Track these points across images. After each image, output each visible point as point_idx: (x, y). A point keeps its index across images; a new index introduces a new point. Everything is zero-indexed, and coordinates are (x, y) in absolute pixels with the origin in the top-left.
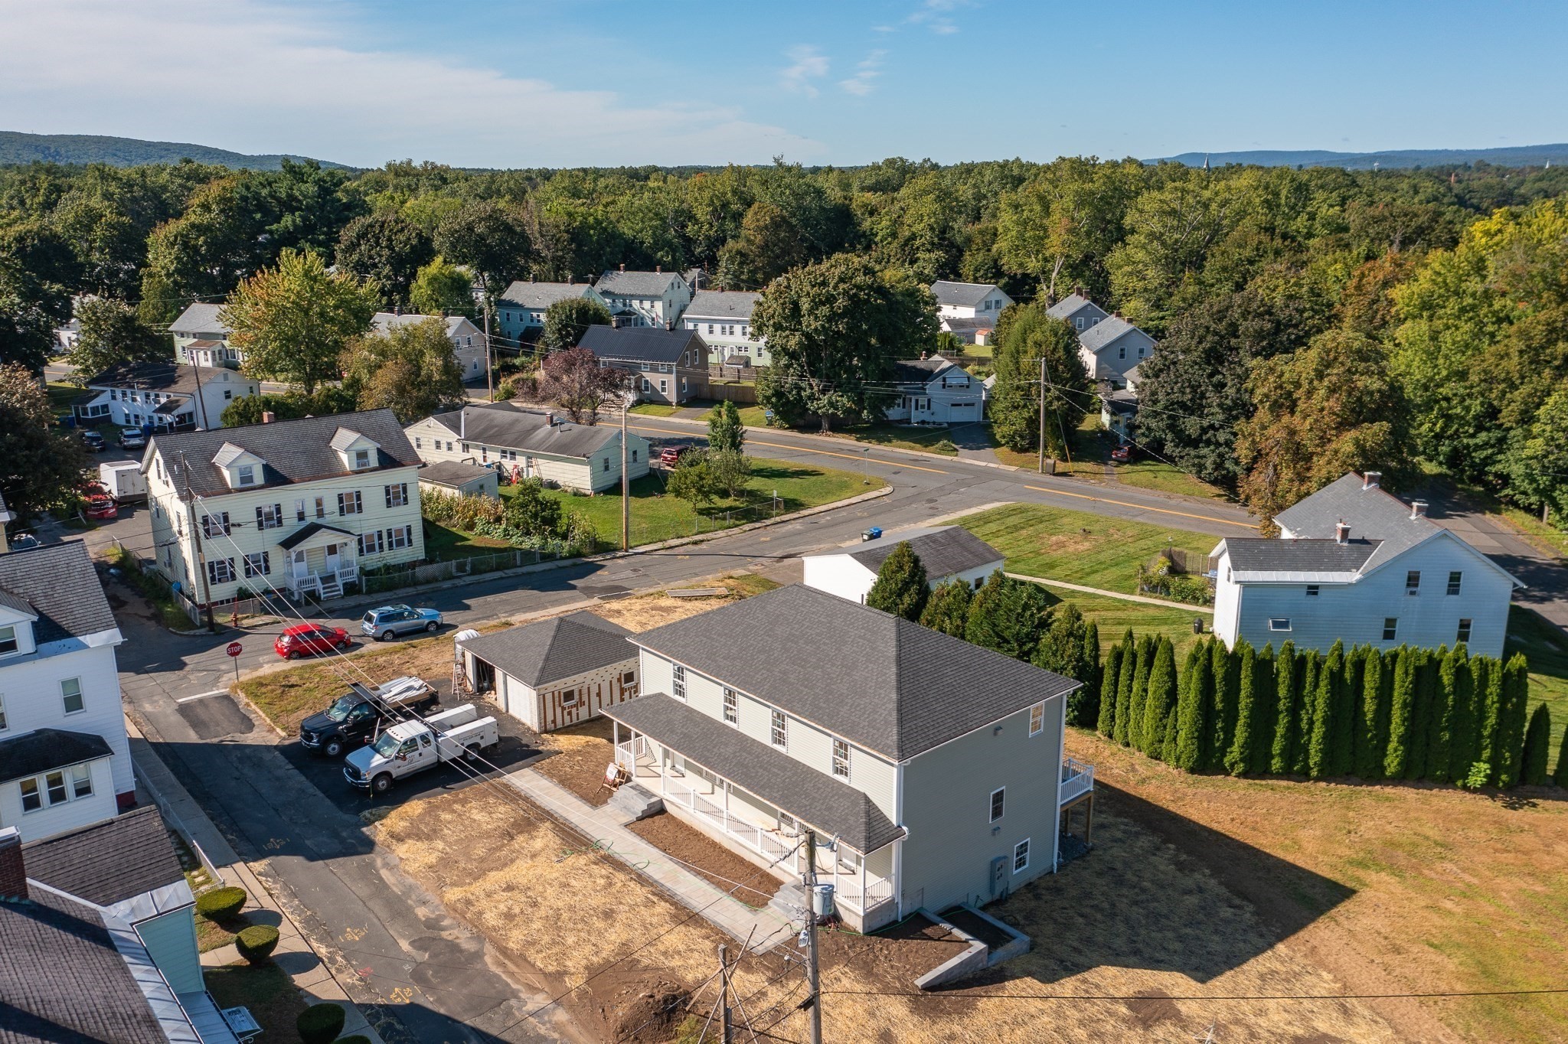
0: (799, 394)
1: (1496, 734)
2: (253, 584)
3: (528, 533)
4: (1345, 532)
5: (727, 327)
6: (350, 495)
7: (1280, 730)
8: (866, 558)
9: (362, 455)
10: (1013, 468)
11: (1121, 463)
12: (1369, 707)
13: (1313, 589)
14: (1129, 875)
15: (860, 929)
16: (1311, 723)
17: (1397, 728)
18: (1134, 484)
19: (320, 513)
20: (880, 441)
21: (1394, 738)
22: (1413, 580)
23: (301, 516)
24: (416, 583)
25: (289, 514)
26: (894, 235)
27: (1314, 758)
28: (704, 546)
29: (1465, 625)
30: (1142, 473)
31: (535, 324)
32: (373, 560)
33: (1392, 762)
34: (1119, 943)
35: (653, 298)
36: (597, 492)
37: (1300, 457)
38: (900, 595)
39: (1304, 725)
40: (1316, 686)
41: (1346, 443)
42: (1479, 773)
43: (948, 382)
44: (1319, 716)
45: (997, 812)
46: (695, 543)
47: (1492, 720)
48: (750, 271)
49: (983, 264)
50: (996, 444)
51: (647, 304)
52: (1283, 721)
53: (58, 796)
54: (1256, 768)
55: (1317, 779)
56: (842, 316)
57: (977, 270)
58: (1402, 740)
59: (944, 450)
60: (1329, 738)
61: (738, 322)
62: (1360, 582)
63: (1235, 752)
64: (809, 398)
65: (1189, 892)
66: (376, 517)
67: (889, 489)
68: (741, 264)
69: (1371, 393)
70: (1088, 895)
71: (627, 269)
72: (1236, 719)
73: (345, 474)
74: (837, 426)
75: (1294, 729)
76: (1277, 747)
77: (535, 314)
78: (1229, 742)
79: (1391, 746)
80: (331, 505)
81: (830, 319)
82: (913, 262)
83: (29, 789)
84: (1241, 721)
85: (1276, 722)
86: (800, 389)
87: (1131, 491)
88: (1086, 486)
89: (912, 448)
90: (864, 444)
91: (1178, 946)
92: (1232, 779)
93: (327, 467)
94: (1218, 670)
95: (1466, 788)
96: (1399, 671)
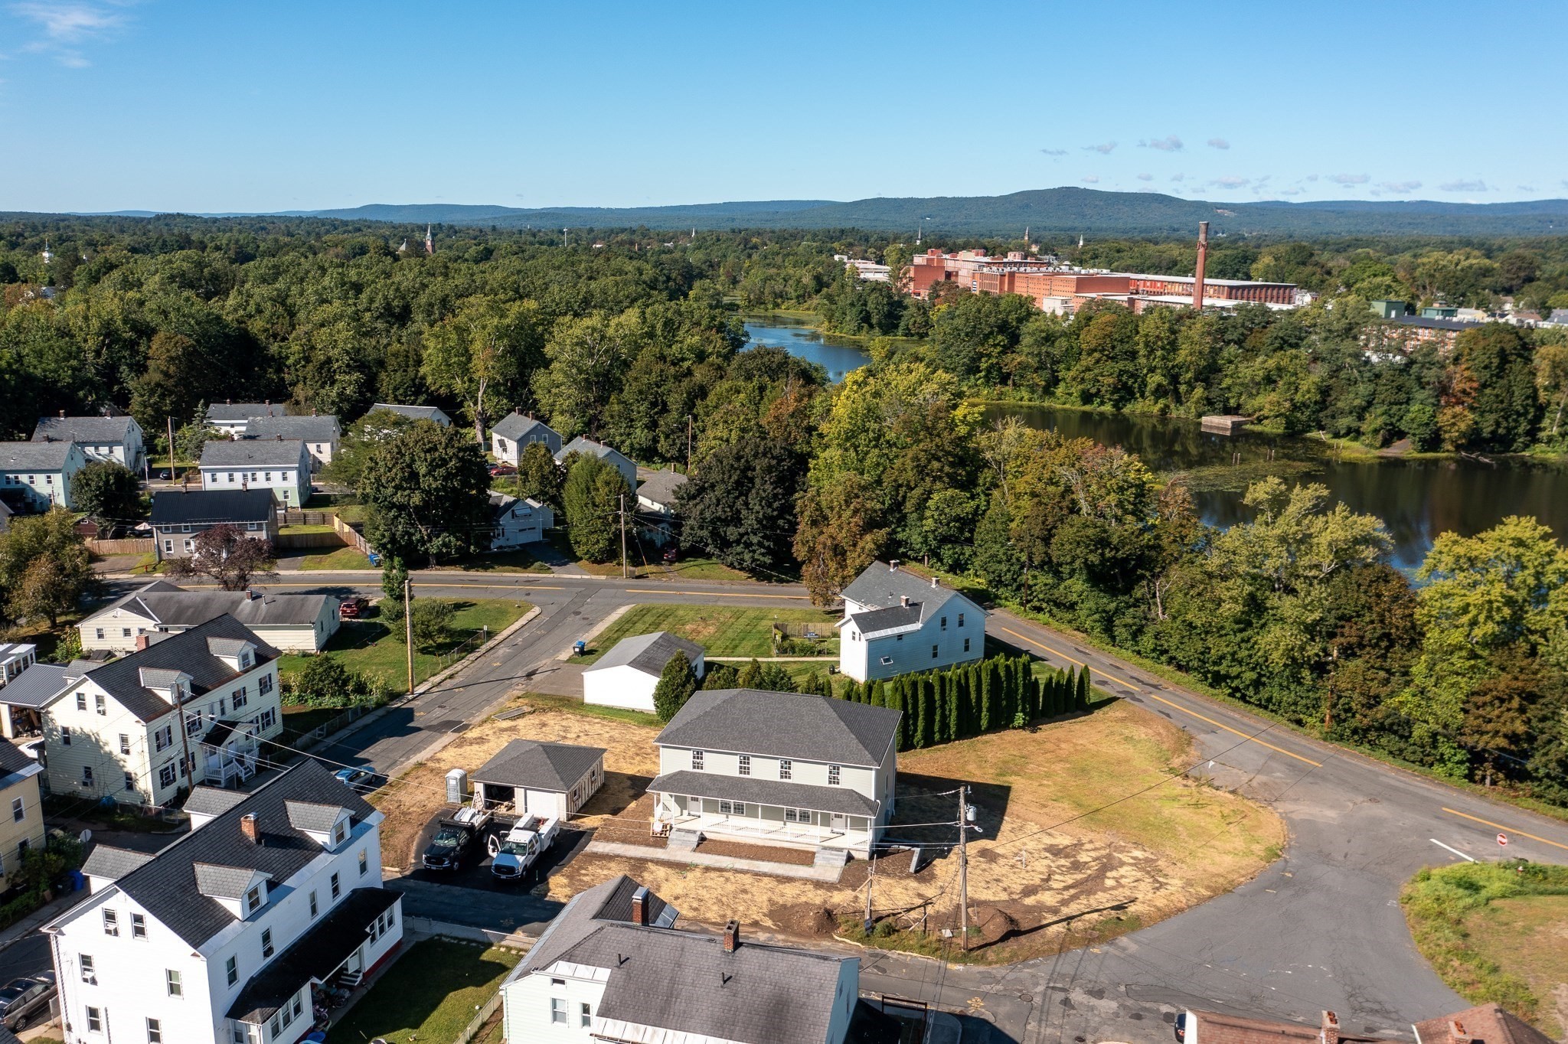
0: (410, 539)
1: (1023, 698)
3: (319, 693)
4: (907, 600)
5: (249, 474)
6: (239, 692)
7: (937, 718)
8: (643, 663)
9: (245, 657)
10: (603, 577)
11: (671, 562)
12: (973, 695)
13: (900, 637)
16: (950, 710)
17: (985, 703)
18: (692, 577)
19: (223, 712)
20: (486, 568)
21: (984, 709)
22: (944, 622)
23: (213, 718)
25: (206, 718)
26: (308, 360)
27: (953, 729)
30: (692, 567)
31: (13, 486)
33: (984, 723)
35: (111, 444)
36: (323, 650)
37: (839, 552)
38: (684, 686)
39: (947, 713)
40: (951, 690)
41: (868, 541)
42: (1019, 718)
43: (517, 512)
44: (954, 706)
46: (451, 677)
47: (1021, 690)
48: (172, 403)
50: (577, 559)
51: (104, 450)
52: (938, 712)
53: (382, 930)
54: (929, 742)
55: (954, 740)
56: (455, 475)
58: (989, 710)
59: (540, 570)
60: (958, 717)
62: (922, 628)
63: (919, 734)
64: (418, 541)
66: (256, 704)
67: (537, 610)
68: (163, 396)
69: (875, 511)
71: (66, 415)
72: (918, 716)
73: (238, 675)
74: (443, 560)
75: (944, 717)
76: (936, 728)
77: (11, 476)
78: (915, 730)
79: (983, 714)
80: (229, 704)
81: (445, 479)
83: (372, 928)
84: (921, 717)
85: (935, 714)
86: (411, 535)
87: (694, 583)
88: (656, 583)
89: (515, 571)
90: (472, 573)
92: (918, 750)
94: (909, 692)
95: (1014, 728)
96: (983, 675)
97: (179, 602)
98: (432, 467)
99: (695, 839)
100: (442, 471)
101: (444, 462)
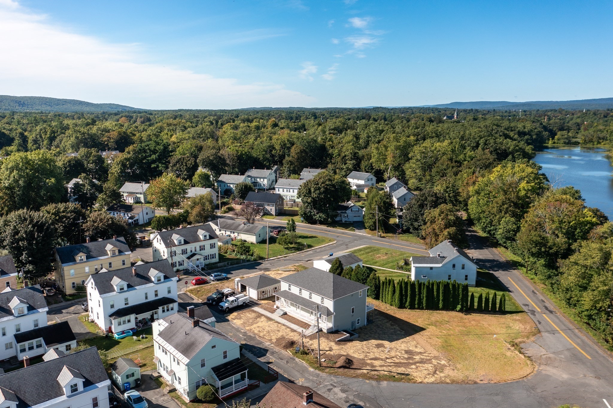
0: (311, 214)
1: (462, 299)
2: (181, 268)
3: (242, 254)
4: (439, 255)
5: (288, 190)
6: (202, 246)
7: (417, 299)
8: (329, 261)
9: (205, 236)
10: (370, 235)
12: (435, 293)
13: (431, 268)
14: (381, 326)
15: (326, 332)
16: (423, 297)
17: (441, 298)
18: (402, 240)
19: (196, 251)
20: (334, 227)
21: (441, 300)
22: (454, 266)
23: (191, 251)
24: (217, 267)
25: (189, 251)
26: (339, 155)
27: (424, 305)
28: (287, 258)
29: (466, 276)
30: (405, 237)
31: (229, 188)
32: (208, 262)
33: (441, 306)
34: (376, 337)
35: (264, 178)
36: (257, 243)
37: (437, 235)
38: (336, 270)
39: (422, 298)
40: (424, 289)
41: (446, 232)
42: (459, 307)
43: (353, 210)
44: (424, 296)
45: (353, 312)
46: (285, 257)
47: (461, 296)
48: (293, 167)
49: (368, 165)
50: (366, 228)
51: (262, 180)
52: (417, 297)
53: (168, 310)
54: (412, 307)
55: (425, 309)
56: (322, 193)
57: (366, 167)
58: (442, 301)
59: (351, 230)
60: (426, 300)
61: (291, 188)
62: (441, 267)
63: (408, 303)
64: (313, 215)
65: (393, 329)
66: (208, 251)
67: (335, 242)
68: (291, 165)
69: (451, 220)
70: (372, 329)
71: (255, 168)
72: (407, 296)
73: (201, 241)
74: (321, 223)
75: (420, 299)
76: (416, 303)
77: (229, 185)
78: (406, 301)
79: (440, 302)
80: (198, 249)
81: (319, 194)
82: (345, 164)
83: (163, 308)
84: (408, 297)
85: (416, 297)
86: (311, 212)
87: (401, 242)
88: (389, 240)
89: (342, 229)
90: (329, 228)
91: (387, 337)
92: (407, 310)
93: (196, 239)
94: (403, 286)
95: (456, 311)
96: (441, 285)
97: (227, 223)
98: (315, 190)
99: (282, 313)
100: (318, 192)
101: (319, 189)
